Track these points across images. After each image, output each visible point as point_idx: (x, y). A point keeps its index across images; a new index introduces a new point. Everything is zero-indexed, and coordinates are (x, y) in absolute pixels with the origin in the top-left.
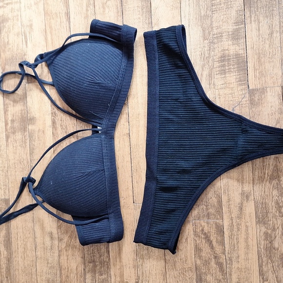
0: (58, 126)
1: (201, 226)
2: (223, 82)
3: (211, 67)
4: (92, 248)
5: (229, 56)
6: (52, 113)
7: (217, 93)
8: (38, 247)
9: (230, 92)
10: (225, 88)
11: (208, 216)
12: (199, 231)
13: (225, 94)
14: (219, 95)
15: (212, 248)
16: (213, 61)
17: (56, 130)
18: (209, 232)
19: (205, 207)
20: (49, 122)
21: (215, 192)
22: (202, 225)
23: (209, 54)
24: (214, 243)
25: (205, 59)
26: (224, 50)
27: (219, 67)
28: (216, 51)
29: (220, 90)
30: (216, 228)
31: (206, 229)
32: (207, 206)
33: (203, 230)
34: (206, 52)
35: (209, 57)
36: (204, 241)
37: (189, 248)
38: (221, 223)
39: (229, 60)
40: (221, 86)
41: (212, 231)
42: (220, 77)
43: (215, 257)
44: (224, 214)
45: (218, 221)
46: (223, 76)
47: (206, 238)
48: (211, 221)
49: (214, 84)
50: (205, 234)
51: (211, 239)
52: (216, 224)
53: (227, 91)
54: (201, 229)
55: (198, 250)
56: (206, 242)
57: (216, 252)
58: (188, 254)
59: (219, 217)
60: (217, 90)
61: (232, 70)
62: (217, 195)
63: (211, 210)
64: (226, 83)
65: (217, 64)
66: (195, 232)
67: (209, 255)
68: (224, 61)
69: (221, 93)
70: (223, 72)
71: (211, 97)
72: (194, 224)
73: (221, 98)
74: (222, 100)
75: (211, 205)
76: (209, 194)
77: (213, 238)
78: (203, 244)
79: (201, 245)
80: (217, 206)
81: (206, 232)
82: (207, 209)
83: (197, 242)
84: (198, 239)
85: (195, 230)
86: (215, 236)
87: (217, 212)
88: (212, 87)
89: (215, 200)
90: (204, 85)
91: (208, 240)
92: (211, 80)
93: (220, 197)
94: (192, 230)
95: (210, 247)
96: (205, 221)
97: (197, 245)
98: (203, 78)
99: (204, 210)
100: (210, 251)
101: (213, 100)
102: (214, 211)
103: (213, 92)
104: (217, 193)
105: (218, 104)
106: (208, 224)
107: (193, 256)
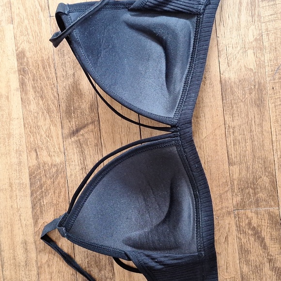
0: (29, 88)
1: (247, 218)
2: (271, 12)
4: (87, 260)
6: (19, 71)
7: (264, 28)
8: (6, 264)
10: (275, 20)
11: (257, 203)
12: (244, 225)
13: (276, 29)
14: (267, 30)
15: (265, 247)
17: (26, 94)
18: (259, 226)
19: (251, 191)
20: (15, 83)
21: (265, 168)
22: (249, 216)
24: (268, 241)
29: (268, 23)
30: (269, 219)
31: (255, 222)
32: (254, 189)
33: (250, 224)
36: (252, 239)
37: (230, 251)
38: (277, 212)
40: (270, 17)
41: (263, 224)
42: (267, 4)
43: (270, 261)
44: (280, 200)
45: (271, 209)
46: (272, 3)
47: (255, 235)
48: (262, 210)
49: (259, 15)
50: (254, 229)
51: (263, 236)
52: (269, 214)
53: (279, 24)
54: (247, 221)
55: (244, 251)
56: (255, 240)
57: (270, 253)
58: (230, 259)
59: (272, 203)
60: (263, 25)
62: (269, 172)
63: (261, 194)
64: (276, 13)
66: (238, 227)
67: (261, 258)
69: (270, 27)
71: (255, 33)
72: (237, 216)
73: (270, 34)
74: (272, 37)
75: (260, 188)
76: (257, 173)
77: (265, 234)
78: (251, 242)
79: (249, 245)
80: (269, 188)
81: (255, 225)
82: (255, 194)
83: (242, 241)
84: (243, 236)
85: (239, 224)
86: (268, 230)
87: (270, 196)
88: (257, 19)
89: (266, 180)
90: (245, 17)
91: (259, 237)
92: (255, 9)
93: (273, 176)
94: (234, 225)
95: (261, 246)
96: (253, 211)
97: (242, 245)
98: (242, 8)
99: (250, 195)
100: (261, 252)
101: (258, 38)
102: (265, 195)
103: (258, 27)
104: (270, 169)
105: (266, 44)
106: (257, 214)
107: (238, 262)
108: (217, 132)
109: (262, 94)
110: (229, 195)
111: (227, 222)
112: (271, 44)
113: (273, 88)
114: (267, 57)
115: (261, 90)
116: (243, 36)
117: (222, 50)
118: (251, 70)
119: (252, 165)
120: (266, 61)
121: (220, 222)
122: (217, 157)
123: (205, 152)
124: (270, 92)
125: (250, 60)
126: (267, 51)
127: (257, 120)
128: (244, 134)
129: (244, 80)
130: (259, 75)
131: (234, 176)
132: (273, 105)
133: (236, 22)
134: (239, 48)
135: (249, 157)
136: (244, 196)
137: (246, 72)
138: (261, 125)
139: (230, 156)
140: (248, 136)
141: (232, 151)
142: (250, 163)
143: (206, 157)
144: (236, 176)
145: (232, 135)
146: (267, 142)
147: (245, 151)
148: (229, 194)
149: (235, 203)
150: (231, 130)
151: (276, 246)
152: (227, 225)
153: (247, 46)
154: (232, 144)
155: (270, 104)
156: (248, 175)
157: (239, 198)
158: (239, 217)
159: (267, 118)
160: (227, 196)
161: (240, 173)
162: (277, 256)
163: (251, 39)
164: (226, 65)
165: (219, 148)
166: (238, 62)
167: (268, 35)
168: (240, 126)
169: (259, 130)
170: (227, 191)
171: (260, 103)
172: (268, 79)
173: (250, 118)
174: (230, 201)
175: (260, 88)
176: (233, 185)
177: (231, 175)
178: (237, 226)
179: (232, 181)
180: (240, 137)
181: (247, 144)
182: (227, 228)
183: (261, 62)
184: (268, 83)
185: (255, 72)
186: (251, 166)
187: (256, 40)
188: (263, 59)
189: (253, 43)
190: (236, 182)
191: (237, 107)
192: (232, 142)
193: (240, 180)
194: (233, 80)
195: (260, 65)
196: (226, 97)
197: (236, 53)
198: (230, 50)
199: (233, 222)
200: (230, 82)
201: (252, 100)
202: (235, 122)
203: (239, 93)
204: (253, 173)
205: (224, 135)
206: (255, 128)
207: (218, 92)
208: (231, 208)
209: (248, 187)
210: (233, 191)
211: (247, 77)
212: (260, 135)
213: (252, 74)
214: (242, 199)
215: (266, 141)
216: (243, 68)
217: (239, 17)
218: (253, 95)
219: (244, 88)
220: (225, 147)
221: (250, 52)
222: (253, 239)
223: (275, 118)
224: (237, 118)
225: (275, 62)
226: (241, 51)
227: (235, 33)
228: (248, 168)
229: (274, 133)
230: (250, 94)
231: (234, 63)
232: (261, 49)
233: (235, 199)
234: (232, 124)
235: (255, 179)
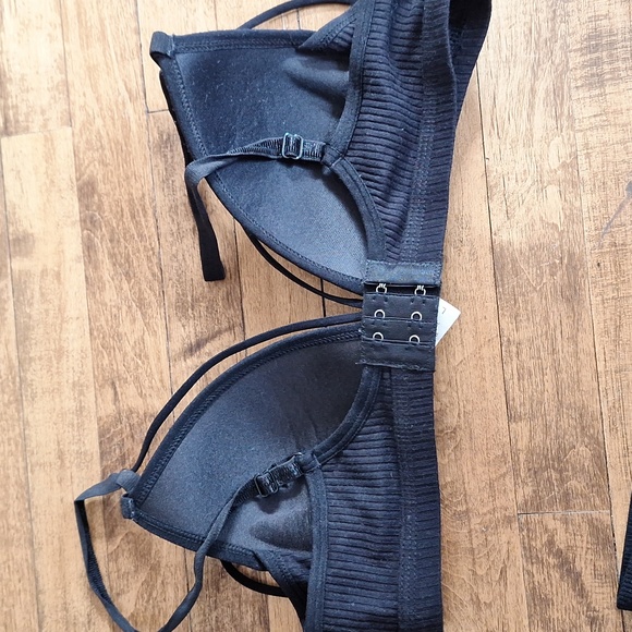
0: (103, 256)
1: (546, 530)
2: (596, 110)
3: (560, 68)
4: (214, 614)
5: (611, 34)
6: (83, 221)
7: (580, 142)
8: (48, 620)
9: (620, 136)
10: (602, 127)
11: (566, 500)
13: (605, 144)
14: (586, 146)
15: (582, 593)
16: (566, 49)
17: (96, 268)
18: (569, 548)
19: (554, 475)
20: (74, 247)
21: (583, 428)
22: (549, 527)
23: (553, 30)
24: (587, 579)
25: (542, 45)
26: (597, 18)
27: (584, 67)
28: (574, 20)
29: (589, 133)
30: (590, 534)
31: (561, 540)
32: (561, 472)
33: (551, 543)
34: (544, 25)
35: (553, 38)
36: (556, 575)
37: (510, 599)
38: (607, 520)
39: (611, 44)
40: (593, 120)
41: (579, 544)
42: (587, 94)
43: (592, 621)
44: (614, 493)
45: (595, 514)
46: (597, 92)
47: (561, 566)
48: (575, 515)
49: (570, 117)
50: (559, 554)
51: (578, 569)
52: (591, 522)
53: (610, 135)
54: (545, 539)
55: (538, 600)
56: (562, 578)
57: (593, 605)
58: (511, 616)
59: (598, 502)
60: (579, 135)
61: (623, 74)
62: (591, 437)
63: (573, 482)
64: (605, 113)
65: (576, 59)
66: (528, 550)
67: (573, 616)
68: (596, 48)
69: (593, 140)
70: (596, 81)
71: (562, 153)
72: (526, 527)
73: (594, 154)
74: (597, 160)
75: (573, 469)
76: (567, 437)
77: (583, 565)
78: (554, 582)
79: (549, 587)
80: (591, 469)
81: (562, 547)
82: (562, 481)
83: (536, 579)
84: (537, 569)
85: (529, 544)
86: (589, 557)
87: (593, 486)
88: (566, 124)
89: (584, 452)
90: (542, 119)
91: (569, 571)
92: (562, 104)
93: (598, 444)
94: (518, 545)
95: (574, 590)
96: (558, 516)
97: (534, 588)
98: (537, 100)
99: (552, 484)
100: (574, 603)
101: (568, 161)
102: (584, 484)
103: (569, 139)
104: (592, 431)
105: (585, 174)
106: (567, 524)
107: (526, 622)
108: (485, 352)
109: (576, 275)
110: (508, 483)
111: (504, 538)
112: (595, 175)
113: (599, 265)
114: (587, 200)
115: (575, 268)
116: (538, 158)
117: (496, 185)
118: (555, 226)
119: (557, 422)
120: (585, 210)
121: (489, 538)
122: (484, 404)
123: (460, 392)
124: (593, 272)
125: (552, 206)
126: (588, 188)
127: (566, 330)
128: (539, 358)
129: (541, 246)
130: (571, 236)
131: (519, 443)
132: (599, 298)
133: (523, 128)
134: (529, 182)
135: (550, 405)
136: (538, 484)
137: (543, 232)
138: (574, 339)
139: (511, 402)
140: (547, 363)
141: (515, 393)
142: (551, 417)
143: (462, 404)
144: (522, 444)
145: (515, 358)
146: (587, 375)
147: (542, 393)
148: (509, 481)
149: (520, 500)
150: (514, 349)
151: (604, 589)
152: (505, 546)
153: (545, 179)
154: (516, 377)
155: (592, 297)
156: (548, 442)
157: (529, 490)
158: (528, 530)
159: (586, 325)
160: (504, 485)
161: (531, 438)
162: (606, 611)
163: (554, 163)
164: (503, 216)
165: (488, 385)
166: (528, 210)
167: (588, 155)
168: (531, 341)
169: (571, 350)
170: (504, 475)
171: (571, 294)
172: (589, 246)
173: (552, 324)
174: (512, 496)
175: (572, 264)
176: (516, 462)
177: (513, 441)
178: (524, 548)
179: (515, 453)
180: (531, 364)
181: (546, 377)
182: (504, 551)
183: (575, 211)
184: (588, 253)
185: (563, 231)
186: (554, 423)
187: (564, 165)
188: (577, 204)
189: (559, 172)
190: (522, 457)
191: (526, 302)
192: (515, 372)
193: (531, 452)
194: (517, 246)
195: (572, 217)
196: (502, 280)
197: (523, 191)
198: (511, 185)
199: (516, 541)
200: (511, 249)
201: (555, 287)
202: (521, 332)
203: (529, 273)
204: (557, 437)
205: (499, 359)
206: (562, 345)
207: (488, 271)
208: (513, 511)
209: (547, 467)
210: (516, 475)
211: (546, 241)
212: (572, 361)
213: (556, 236)
214: (534, 491)
215: (584, 372)
216: (538, 222)
217: (529, 120)
218: (557, 278)
219: (539, 263)
220: (500, 383)
221: (552, 190)
222: (558, 576)
223: (602, 325)
224: (524, 324)
225: (603, 211)
226: (534, 188)
227: (521, 151)
228: (547, 427)
229: (600, 357)
230: (553, 274)
231: (520, 212)
232: (574, 185)
233: (520, 492)
234: (515, 336)
235: (562, 450)
